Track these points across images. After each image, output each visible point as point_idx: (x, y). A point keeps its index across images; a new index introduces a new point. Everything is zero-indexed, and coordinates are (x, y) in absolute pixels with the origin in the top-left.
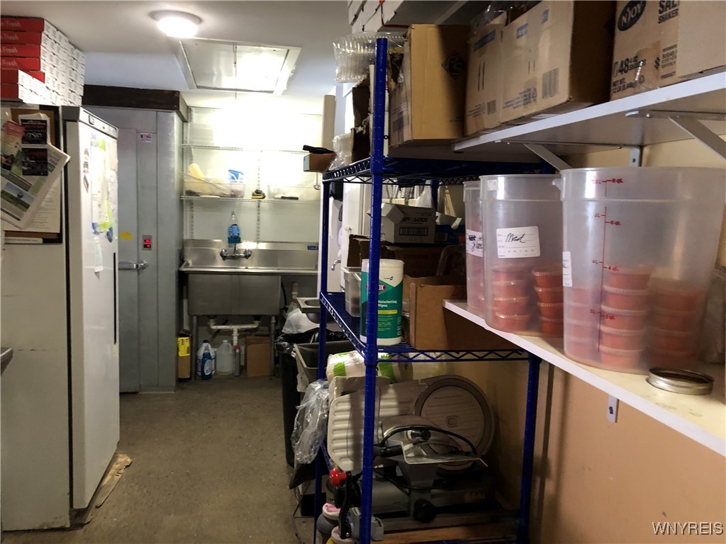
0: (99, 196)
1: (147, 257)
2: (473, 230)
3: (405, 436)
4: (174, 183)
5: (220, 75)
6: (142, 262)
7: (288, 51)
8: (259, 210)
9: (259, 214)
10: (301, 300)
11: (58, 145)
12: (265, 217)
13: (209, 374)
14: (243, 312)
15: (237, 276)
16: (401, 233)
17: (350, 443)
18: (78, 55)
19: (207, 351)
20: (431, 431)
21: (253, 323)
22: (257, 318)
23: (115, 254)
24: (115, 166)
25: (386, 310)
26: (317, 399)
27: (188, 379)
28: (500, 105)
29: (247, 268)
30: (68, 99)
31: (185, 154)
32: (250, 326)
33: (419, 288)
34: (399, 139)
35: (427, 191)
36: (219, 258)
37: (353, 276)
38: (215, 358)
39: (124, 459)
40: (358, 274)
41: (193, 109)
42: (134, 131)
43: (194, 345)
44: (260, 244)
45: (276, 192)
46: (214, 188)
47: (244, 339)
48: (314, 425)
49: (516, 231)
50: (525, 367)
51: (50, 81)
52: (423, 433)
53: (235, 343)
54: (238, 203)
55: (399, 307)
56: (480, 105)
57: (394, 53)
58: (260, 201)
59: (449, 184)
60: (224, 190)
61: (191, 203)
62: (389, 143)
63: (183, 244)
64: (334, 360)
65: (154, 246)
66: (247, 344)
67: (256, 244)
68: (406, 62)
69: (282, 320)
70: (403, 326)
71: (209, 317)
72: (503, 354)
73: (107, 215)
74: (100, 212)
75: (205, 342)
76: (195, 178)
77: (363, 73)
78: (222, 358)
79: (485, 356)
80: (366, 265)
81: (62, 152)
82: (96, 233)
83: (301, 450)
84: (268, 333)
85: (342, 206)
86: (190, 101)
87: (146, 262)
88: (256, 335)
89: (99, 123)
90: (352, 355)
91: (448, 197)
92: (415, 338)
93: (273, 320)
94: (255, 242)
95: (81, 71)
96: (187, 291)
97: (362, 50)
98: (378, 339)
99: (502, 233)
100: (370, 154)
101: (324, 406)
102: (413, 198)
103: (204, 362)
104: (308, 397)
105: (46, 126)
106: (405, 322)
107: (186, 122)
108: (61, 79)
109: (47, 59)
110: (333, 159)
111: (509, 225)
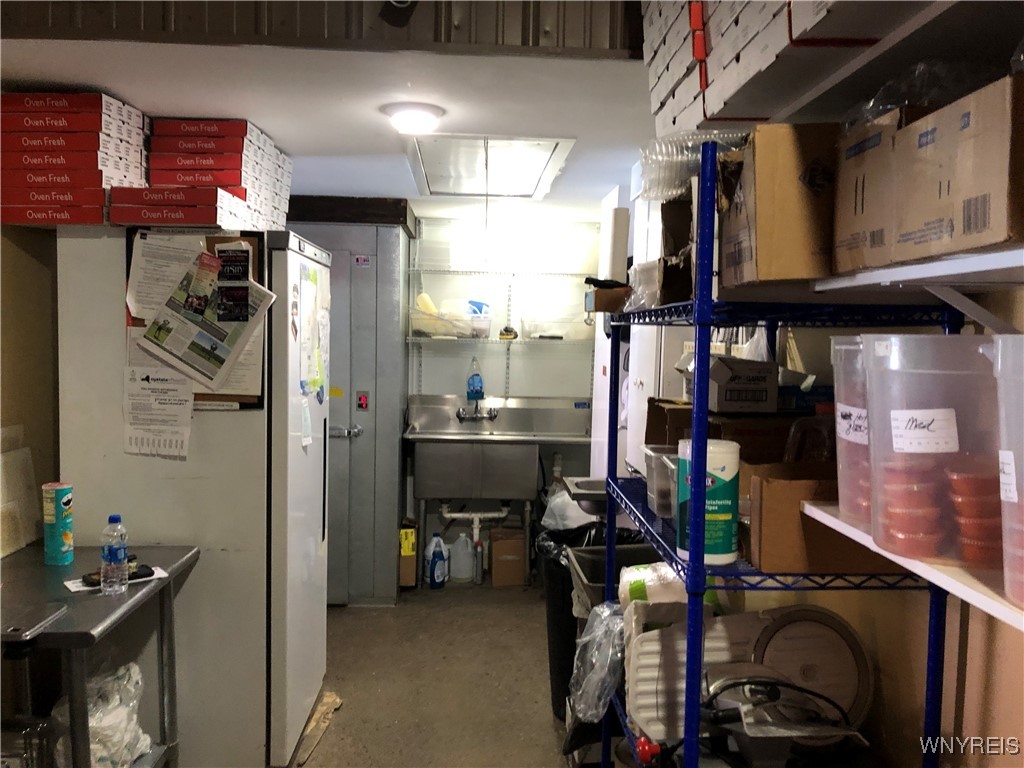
0: (308, 345)
1: (362, 421)
2: (848, 404)
3: (741, 692)
4: (398, 322)
5: (459, 177)
6: (356, 427)
7: (557, 144)
8: (508, 354)
9: (508, 359)
10: (570, 481)
11: (261, 281)
12: (517, 363)
13: (441, 580)
14: (486, 495)
15: (479, 446)
16: (728, 397)
17: (661, 700)
18: (284, 160)
19: (438, 549)
20: (780, 688)
21: (501, 511)
22: (506, 503)
23: (325, 420)
24: (327, 304)
25: (716, 514)
26: (606, 632)
27: (412, 587)
28: (891, 237)
29: (492, 434)
30: (270, 218)
31: (413, 281)
32: (495, 515)
33: (765, 483)
34: (736, 278)
35: (761, 334)
36: (455, 422)
37: (659, 459)
38: (449, 557)
39: (332, 699)
40: (668, 458)
41: (423, 221)
42: (347, 253)
43: (421, 539)
44: (510, 400)
45: (532, 329)
46: (450, 326)
47: (487, 532)
48: (602, 667)
49: (922, 415)
50: (925, 599)
51: (252, 199)
52: (769, 692)
53: (476, 537)
54: (480, 345)
55: (734, 509)
56: (858, 234)
57: (725, 161)
58: (510, 343)
59: (794, 326)
60: (463, 328)
61: (419, 347)
62: (720, 282)
63: (408, 401)
64: (630, 576)
65: (371, 405)
66: (492, 539)
67: (503, 400)
68: (746, 173)
69: (540, 508)
70: (740, 537)
71: (442, 501)
72: (890, 580)
73: (317, 369)
74: (309, 366)
75: (436, 535)
76: (424, 313)
77: (680, 186)
78: (459, 558)
79: (863, 582)
80: (685, 449)
81: (266, 289)
82: (304, 393)
83: (585, 703)
84: (519, 524)
85: (629, 350)
86: (417, 210)
87: (360, 427)
88: (504, 527)
89: (310, 249)
90: (655, 570)
91: (792, 344)
92: (760, 556)
93: (528, 507)
94: (502, 397)
95: (287, 181)
96: (413, 466)
97: (680, 157)
98: (705, 556)
99: (900, 418)
100: (693, 296)
101: (617, 641)
102: (737, 342)
103: (434, 564)
104: (592, 627)
105: (247, 259)
106: (743, 532)
107: (414, 238)
108: (265, 194)
109: (250, 171)
110: (629, 296)
111: (910, 406)
